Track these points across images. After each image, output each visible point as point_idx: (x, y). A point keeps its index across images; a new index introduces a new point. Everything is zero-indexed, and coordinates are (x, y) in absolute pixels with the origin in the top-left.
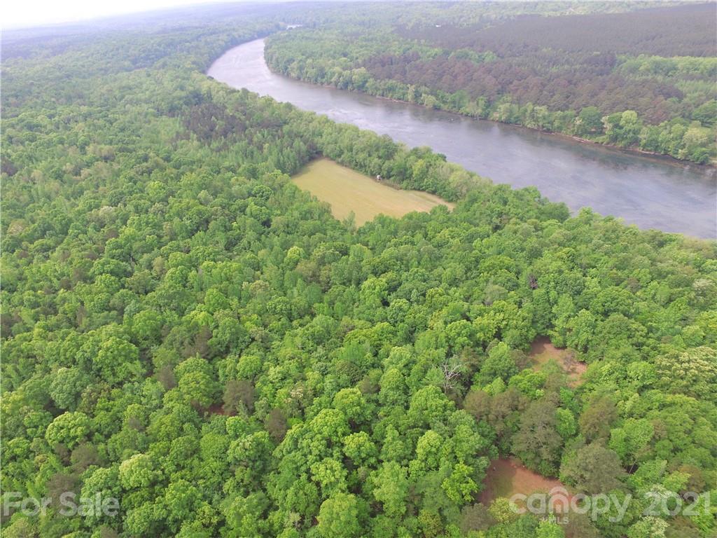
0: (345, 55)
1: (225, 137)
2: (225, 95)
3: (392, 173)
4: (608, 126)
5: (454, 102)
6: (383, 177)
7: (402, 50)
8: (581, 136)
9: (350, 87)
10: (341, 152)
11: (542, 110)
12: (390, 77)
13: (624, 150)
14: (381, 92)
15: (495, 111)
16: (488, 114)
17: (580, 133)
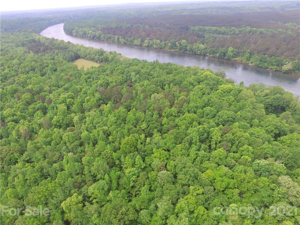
0: (94, 27)
1: (44, 52)
2: (45, 40)
3: (103, 60)
4: (178, 45)
5: (131, 41)
6: (100, 62)
7: (116, 25)
8: (171, 49)
9: (95, 38)
10: (87, 55)
11: (158, 41)
12: (109, 34)
13: (184, 53)
14: (106, 39)
15: (145, 43)
16: (142, 44)
17: (170, 48)
